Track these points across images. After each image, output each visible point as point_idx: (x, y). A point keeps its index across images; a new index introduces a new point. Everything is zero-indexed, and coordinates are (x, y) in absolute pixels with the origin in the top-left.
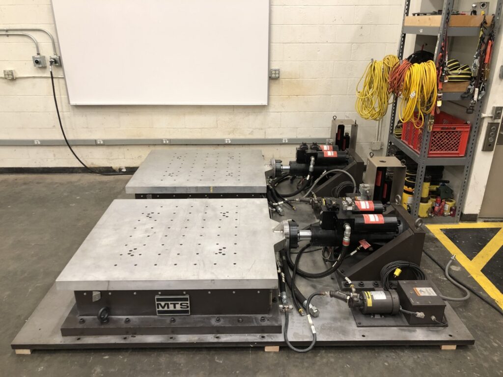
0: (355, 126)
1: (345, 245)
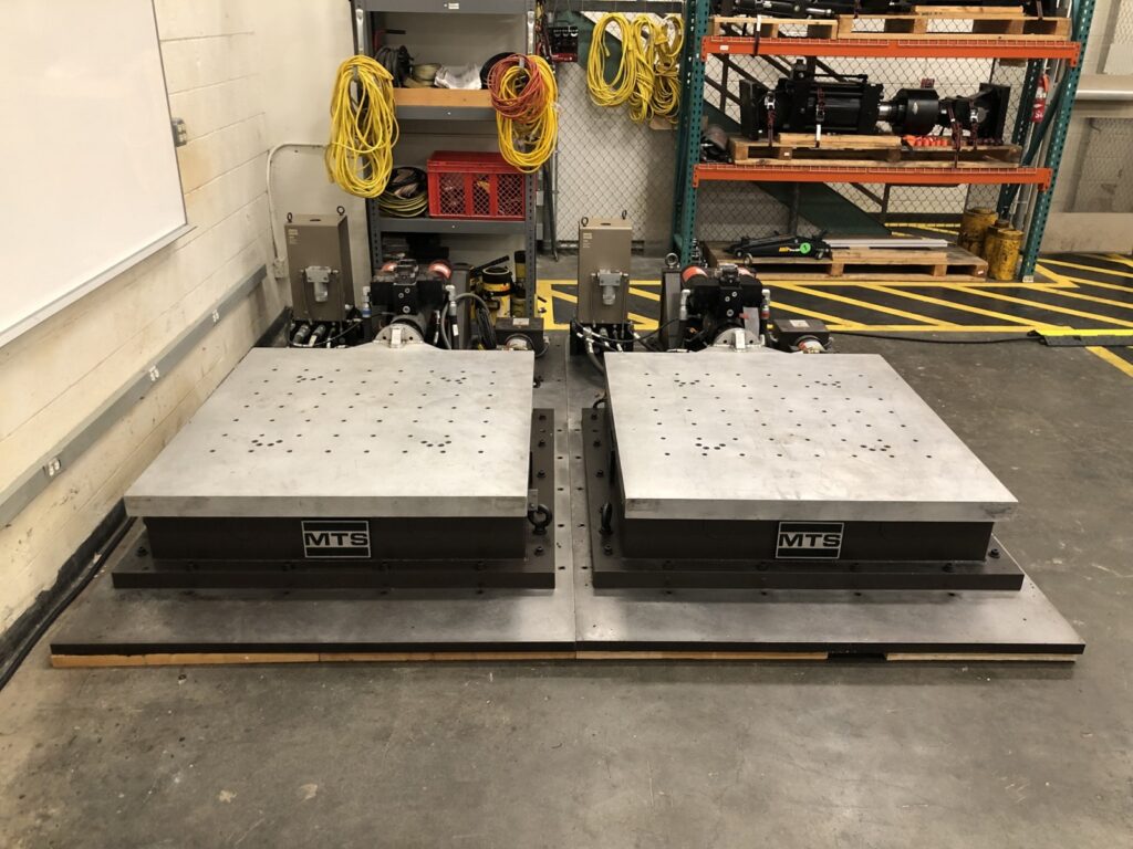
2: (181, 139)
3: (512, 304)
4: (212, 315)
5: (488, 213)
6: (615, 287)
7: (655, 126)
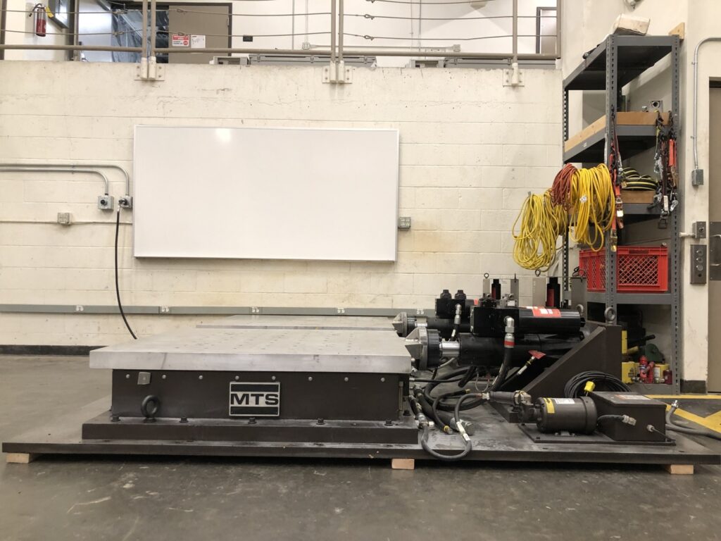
0: (515, 282)
1: (508, 346)
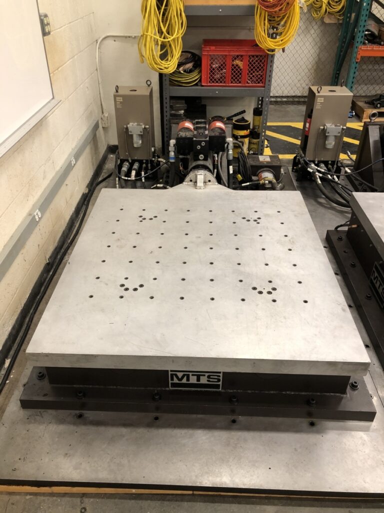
2: (47, 30)
3: (250, 143)
4: (71, 161)
5: (240, 82)
6: (335, 136)
7: (327, 20)
